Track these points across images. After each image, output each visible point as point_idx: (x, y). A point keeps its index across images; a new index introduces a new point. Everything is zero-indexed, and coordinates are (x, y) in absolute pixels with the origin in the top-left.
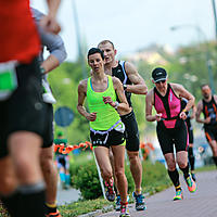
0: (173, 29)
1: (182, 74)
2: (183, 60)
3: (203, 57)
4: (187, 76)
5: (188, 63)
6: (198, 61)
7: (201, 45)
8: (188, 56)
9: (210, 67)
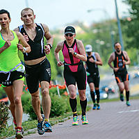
0: (89, 11)
1: (94, 40)
2: (95, 31)
3: (108, 29)
4: (98, 41)
5: (98, 33)
6: (105, 32)
7: (107, 22)
8: (99, 28)
9: (113, 36)
